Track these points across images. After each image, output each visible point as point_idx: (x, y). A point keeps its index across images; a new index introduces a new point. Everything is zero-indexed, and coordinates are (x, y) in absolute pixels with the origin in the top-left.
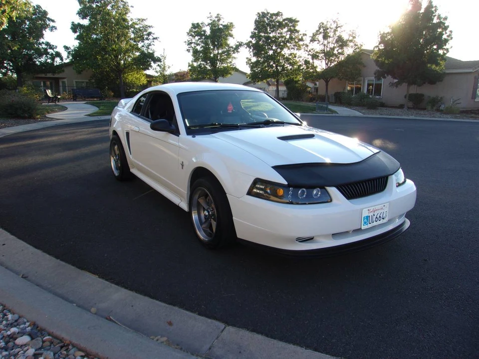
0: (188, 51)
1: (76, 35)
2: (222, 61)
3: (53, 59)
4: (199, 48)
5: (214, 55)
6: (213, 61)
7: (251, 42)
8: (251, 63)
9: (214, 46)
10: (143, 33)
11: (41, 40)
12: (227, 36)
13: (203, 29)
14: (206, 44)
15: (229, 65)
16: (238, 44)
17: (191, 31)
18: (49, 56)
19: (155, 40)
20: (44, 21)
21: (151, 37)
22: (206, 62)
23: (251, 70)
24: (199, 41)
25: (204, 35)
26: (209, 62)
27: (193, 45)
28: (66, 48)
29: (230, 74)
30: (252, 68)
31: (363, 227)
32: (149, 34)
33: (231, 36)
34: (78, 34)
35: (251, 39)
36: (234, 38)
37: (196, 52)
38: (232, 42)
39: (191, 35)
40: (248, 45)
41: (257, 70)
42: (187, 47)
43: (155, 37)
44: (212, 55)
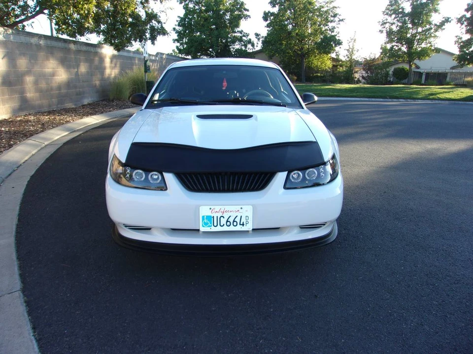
0: (381, 32)
1: (266, 23)
2: (420, 41)
3: (246, 46)
4: (394, 28)
5: (412, 35)
6: (410, 43)
7: (464, 16)
8: (461, 43)
9: (414, 24)
10: (327, 16)
11: (236, 30)
12: (430, 11)
13: (402, 6)
14: (405, 23)
15: (429, 45)
16: (444, 19)
17: (387, 9)
18: (242, 43)
19: (340, 22)
20: (241, 11)
21: (336, 19)
22: (401, 43)
23: (460, 51)
24: (396, 20)
25: (403, 13)
26: (404, 43)
27: (387, 25)
28: (257, 35)
29: (428, 55)
30: (461, 48)
31: (202, 229)
32: (335, 16)
33: (436, 11)
34: (268, 22)
35: (465, 13)
36: (439, 13)
37: (390, 33)
38: (435, 18)
39: (387, 14)
40: (460, 21)
41: (467, 50)
42: (380, 28)
43: (341, 19)
44: (409, 36)
